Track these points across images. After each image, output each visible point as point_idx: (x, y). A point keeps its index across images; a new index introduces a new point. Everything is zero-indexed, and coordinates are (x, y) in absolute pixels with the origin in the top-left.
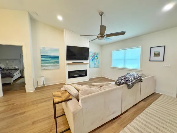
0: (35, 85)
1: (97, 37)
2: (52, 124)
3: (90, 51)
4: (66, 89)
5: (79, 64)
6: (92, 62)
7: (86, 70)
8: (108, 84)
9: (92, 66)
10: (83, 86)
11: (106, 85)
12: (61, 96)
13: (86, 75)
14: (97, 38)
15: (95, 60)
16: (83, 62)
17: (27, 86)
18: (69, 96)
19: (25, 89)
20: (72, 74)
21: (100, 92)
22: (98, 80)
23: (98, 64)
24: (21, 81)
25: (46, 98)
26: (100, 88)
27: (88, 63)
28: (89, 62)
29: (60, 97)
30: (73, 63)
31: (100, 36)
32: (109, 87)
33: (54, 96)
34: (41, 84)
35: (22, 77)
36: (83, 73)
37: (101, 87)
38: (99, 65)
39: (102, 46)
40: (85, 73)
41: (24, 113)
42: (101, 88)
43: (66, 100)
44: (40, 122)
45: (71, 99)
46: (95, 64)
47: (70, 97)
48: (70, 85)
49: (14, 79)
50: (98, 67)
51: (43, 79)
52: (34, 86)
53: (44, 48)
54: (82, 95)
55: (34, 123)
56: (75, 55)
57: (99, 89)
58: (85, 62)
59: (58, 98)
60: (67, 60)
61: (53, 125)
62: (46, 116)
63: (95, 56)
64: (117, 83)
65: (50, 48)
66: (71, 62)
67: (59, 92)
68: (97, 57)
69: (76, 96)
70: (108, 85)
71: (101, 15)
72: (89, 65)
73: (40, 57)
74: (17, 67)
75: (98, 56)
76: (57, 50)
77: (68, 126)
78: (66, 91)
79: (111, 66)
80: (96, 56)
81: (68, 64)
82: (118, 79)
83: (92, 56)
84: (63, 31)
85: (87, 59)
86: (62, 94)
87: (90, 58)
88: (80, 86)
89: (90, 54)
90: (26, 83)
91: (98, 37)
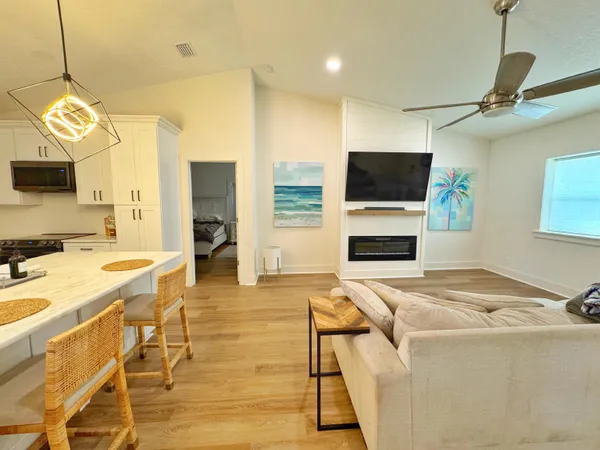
0: (257, 267)
1: (477, 107)
2: (303, 391)
3: (434, 165)
4: (350, 296)
5: (389, 214)
6: (440, 208)
7: (415, 238)
8: (527, 304)
9: (440, 221)
10: (407, 295)
11: (513, 306)
12: (334, 312)
13: (412, 256)
14: (478, 111)
15: (454, 201)
16: (403, 209)
17: (241, 269)
18: (361, 320)
19: (236, 274)
20: (362, 249)
21: (487, 330)
22: (466, 279)
23: (468, 219)
24: (226, 252)
25: (284, 310)
26: (484, 315)
27: (422, 213)
28: (426, 209)
29: (332, 316)
30: (367, 209)
31: (493, 99)
32: (536, 320)
33: (316, 310)
34: (272, 268)
35: (230, 242)
36: (404, 248)
37: (490, 311)
38: (471, 222)
39: (487, 143)
40: (407, 247)
41: (237, 336)
42: (491, 314)
43: (352, 332)
44: (274, 373)
45: (366, 331)
46: (451, 216)
47: (365, 325)
48: (361, 282)
49: (214, 247)
50: (466, 228)
51: (277, 253)
52: (256, 271)
53: (284, 164)
54: (409, 324)
55: (259, 369)
56: (371, 183)
57: (485, 320)
58: (410, 206)
59: (327, 318)
60: (347, 200)
61: (306, 394)
62: (288, 362)
63: (457, 185)
64: (584, 309)
65: (300, 163)
66: (361, 205)
67: (326, 300)
68: (465, 188)
69: (385, 323)
70: (527, 309)
71: (505, 12)
72: (425, 217)
73: (273, 190)
74: (220, 218)
75: (471, 184)
76: (318, 169)
77: (350, 414)
78: (347, 299)
79: (538, 227)
80: (462, 186)
81: (351, 213)
82: (591, 292)
83: (441, 185)
84: (337, 106)
85: (421, 197)
86: (335, 305)
87: (432, 191)
88: (399, 292)
89: (435, 178)
90: (239, 259)
91: (483, 106)
